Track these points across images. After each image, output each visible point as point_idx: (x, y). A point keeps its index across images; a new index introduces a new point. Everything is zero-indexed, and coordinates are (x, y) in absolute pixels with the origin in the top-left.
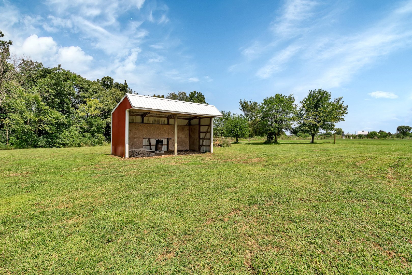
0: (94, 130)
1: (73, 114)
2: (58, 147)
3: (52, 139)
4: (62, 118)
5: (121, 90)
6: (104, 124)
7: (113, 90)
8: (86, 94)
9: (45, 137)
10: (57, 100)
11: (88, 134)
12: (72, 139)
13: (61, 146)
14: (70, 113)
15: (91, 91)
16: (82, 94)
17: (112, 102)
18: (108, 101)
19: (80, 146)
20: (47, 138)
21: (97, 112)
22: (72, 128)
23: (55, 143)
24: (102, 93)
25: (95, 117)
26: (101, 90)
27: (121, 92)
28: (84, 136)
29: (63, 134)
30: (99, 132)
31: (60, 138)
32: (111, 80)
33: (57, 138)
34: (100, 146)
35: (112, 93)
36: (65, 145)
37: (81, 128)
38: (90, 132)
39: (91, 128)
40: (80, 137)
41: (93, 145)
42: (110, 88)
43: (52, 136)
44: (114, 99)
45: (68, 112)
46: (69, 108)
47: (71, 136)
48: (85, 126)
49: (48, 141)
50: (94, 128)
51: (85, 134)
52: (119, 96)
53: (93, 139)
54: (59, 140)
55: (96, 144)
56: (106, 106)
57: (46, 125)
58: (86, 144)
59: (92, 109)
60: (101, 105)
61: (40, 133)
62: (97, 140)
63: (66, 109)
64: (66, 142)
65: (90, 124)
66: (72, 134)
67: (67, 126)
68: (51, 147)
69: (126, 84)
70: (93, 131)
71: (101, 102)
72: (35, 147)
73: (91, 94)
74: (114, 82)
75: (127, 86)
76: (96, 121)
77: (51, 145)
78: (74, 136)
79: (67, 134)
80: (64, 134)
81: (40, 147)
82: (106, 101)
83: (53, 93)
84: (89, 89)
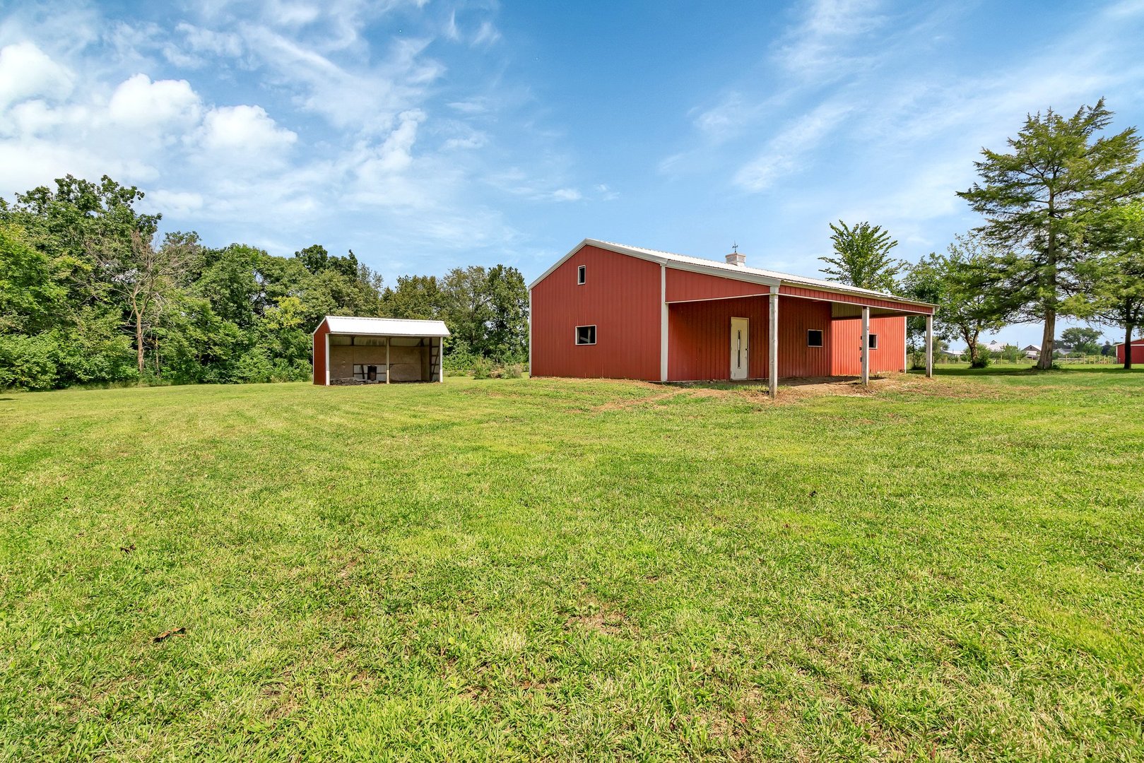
0: (293, 352)
1: (257, 325)
2: (236, 383)
3: (225, 369)
4: (240, 334)
5: (344, 273)
6: (310, 342)
7: (327, 274)
8: (278, 288)
9: (214, 367)
10: (232, 304)
11: (282, 359)
12: (256, 370)
13: (239, 381)
14: (252, 325)
15: (285, 280)
16: (270, 287)
17: (324, 299)
18: (317, 299)
19: (269, 381)
20: (217, 367)
21: (297, 320)
22: (255, 350)
23: (230, 376)
24: (307, 282)
25: (294, 330)
26: (305, 276)
27: (342, 278)
28: (275, 365)
29: (241, 360)
30: (301, 356)
31: (238, 368)
32: (323, 253)
33: (233, 368)
34: (304, 381)
35: (325, 282)
36: (245, 380)
37: (269, 349)
38: (285, 357)
39: (287, 349)
40: (269, 366)
41: (291, 380)
42: (322, 269)
43: (225, 364)
44: (329, 294)
45: (248, 324)
46: (250, 317)
47: (255, 364)
48: (277, 346)
49: (221, 373)
50: (292, 350)
51: (277, 360)
52: (337, 286)
53: (290, 368)
54: (236, 372)
55: (297, 378)
56: (314, 307)
57: (217, 347)
58: (280, 377)
59: (288, 316)
60: (304, 308)
61: (206, 359)
62: (298, 370)
63: (246, 319)
64: (247, 374)
65: (286, 343)
66: (255, 360)
67: (246, 348)
68: (224, 383)
69: (352, 257)
70: (291, 355)
71: (305, 300)
72: (201, 382)
73: (285, 285)
74: (329, 255)
75: (355, 262)
76: (296, 337)
77: (224, 378)
78: (259, 365)
79: (249, 361)
80: (244, 361)
81: (209, 382)
82: (313, 298)
83: (228, 295)
84: (282, 277)
